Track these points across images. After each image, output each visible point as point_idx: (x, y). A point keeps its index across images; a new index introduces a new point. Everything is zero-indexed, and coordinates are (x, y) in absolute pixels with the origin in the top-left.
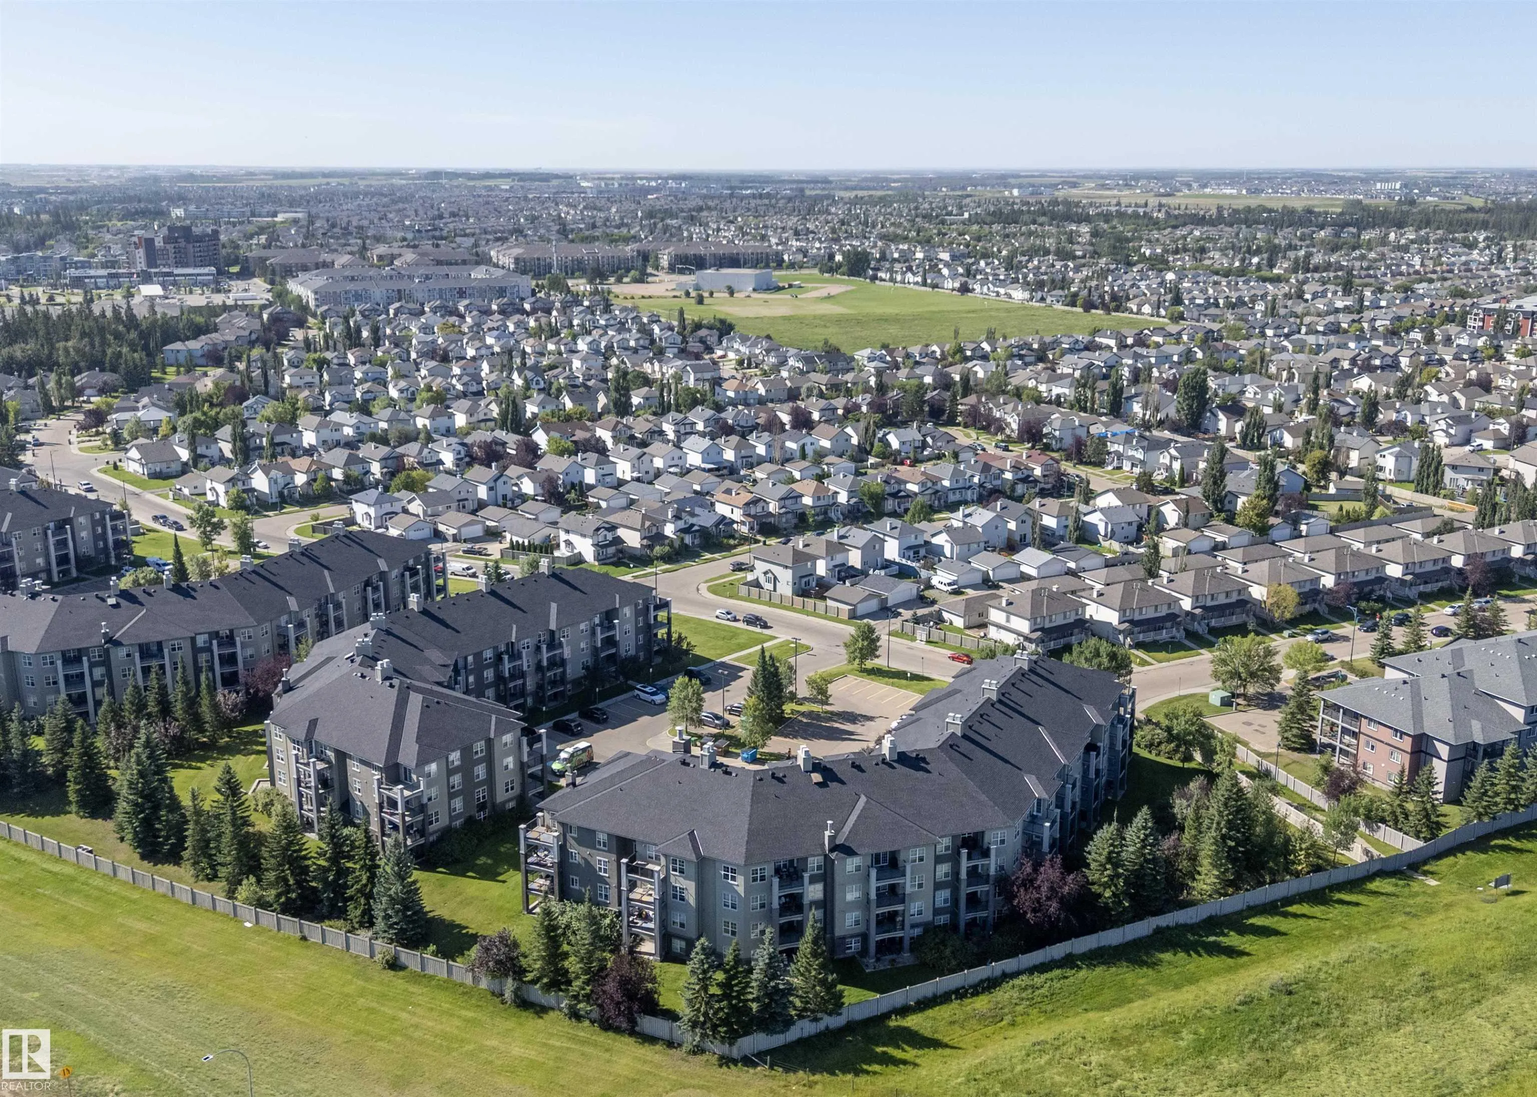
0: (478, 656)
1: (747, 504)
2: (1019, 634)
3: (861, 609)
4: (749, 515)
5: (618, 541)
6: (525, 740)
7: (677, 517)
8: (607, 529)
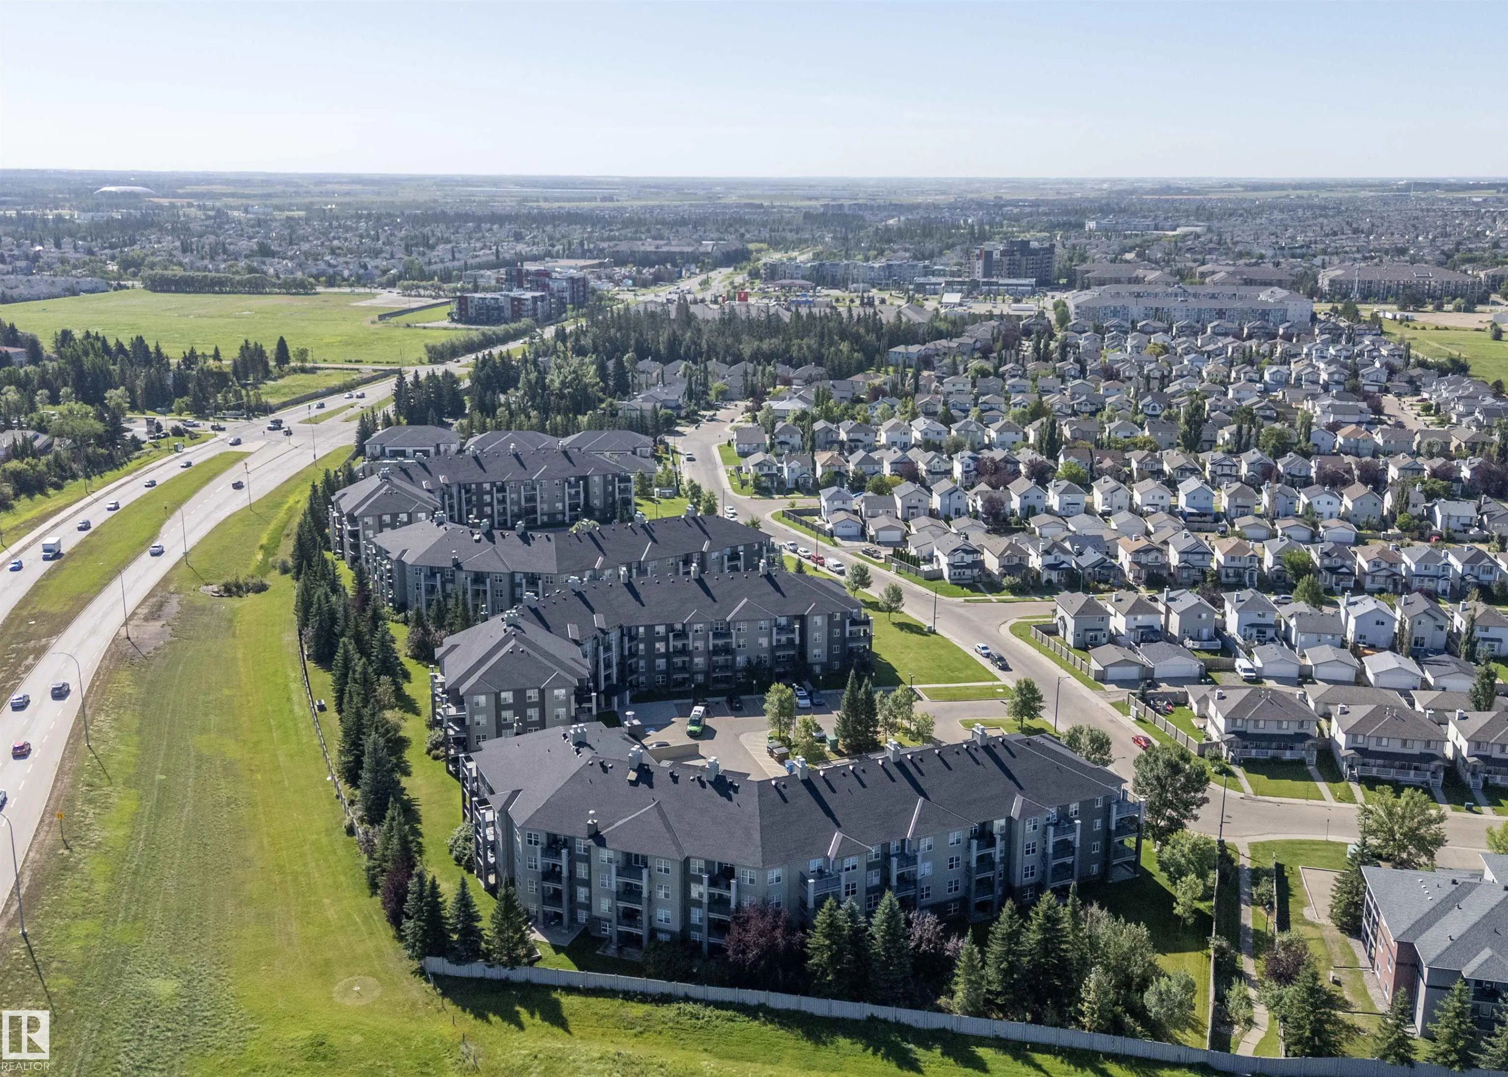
1: (1137, 552)
2: (1219, 733)
3: (1113, 673)
4: (1138, 563)
5: (980, 564)
6: (573, 698)
7: (1047, 552)
8: (965, 551)
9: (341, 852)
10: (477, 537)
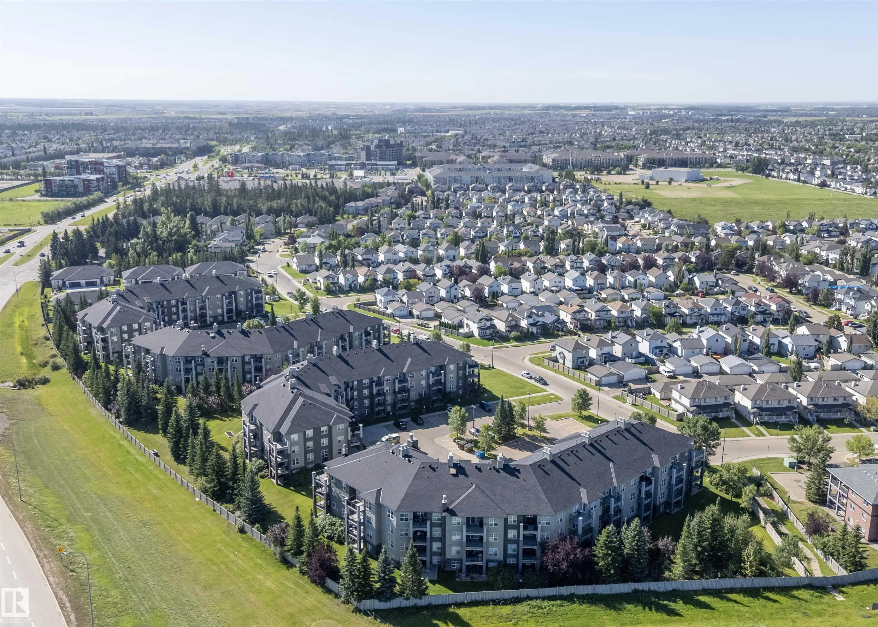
0: (360, 382)
1: (575, 313)
2: (685, 407)
3: (604, 380)
4: (575, 319)
5: (493, 327)
6: (349, 429)
7: (529, 317)
8: (486, 319)
9: (245, 544)
10: (212, 335)
